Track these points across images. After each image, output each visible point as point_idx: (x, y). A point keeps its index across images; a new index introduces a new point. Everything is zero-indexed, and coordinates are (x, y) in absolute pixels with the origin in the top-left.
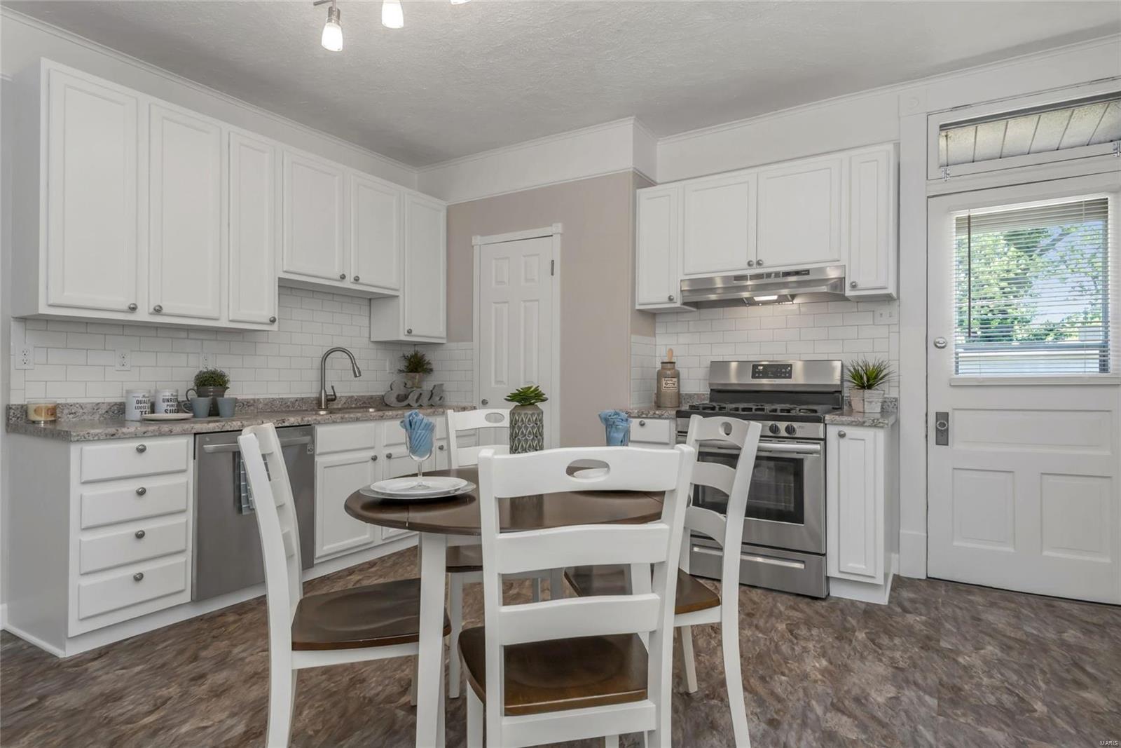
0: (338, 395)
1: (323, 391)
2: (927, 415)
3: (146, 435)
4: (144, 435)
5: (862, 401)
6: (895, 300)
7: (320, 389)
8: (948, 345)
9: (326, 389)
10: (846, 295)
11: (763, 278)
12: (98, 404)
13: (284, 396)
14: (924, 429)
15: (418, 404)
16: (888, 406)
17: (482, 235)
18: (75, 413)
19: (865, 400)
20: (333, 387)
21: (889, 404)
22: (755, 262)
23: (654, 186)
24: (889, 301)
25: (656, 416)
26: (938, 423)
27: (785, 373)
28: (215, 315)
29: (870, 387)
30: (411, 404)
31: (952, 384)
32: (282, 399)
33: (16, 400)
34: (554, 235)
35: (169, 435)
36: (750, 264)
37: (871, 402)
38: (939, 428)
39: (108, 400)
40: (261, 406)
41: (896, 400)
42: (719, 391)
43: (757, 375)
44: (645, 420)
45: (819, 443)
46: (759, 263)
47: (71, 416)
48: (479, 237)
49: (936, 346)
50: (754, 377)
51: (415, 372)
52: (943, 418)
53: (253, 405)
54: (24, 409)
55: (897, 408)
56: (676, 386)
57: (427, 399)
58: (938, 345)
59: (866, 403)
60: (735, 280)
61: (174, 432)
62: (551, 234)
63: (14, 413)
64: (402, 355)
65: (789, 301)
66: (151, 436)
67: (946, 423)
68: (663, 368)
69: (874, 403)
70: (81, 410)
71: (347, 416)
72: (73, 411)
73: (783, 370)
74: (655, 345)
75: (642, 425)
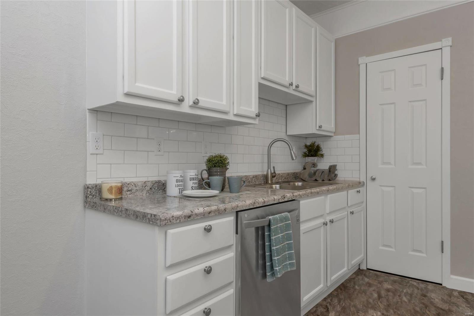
0: (276, 172)
1: (269, 170)
3: (210, 215)
7: (267, 169)
12: (145, 182)
18: (131, 190)
20: (274, 168)
30: (317, 180)
32: (246, 176)
33: (91, 181)
34: (443, 48)
39: (150, 179)
47: (129, 193)
48: (364, 58)
51: (315, 156)
54: (98, 189)
57: (327, 176)
61: (227, 211)
62: (440, 47)
63: (90, 192)
66: (213, 216)
70: (135, 188)
71: (313, 191)
72: (130, 189)
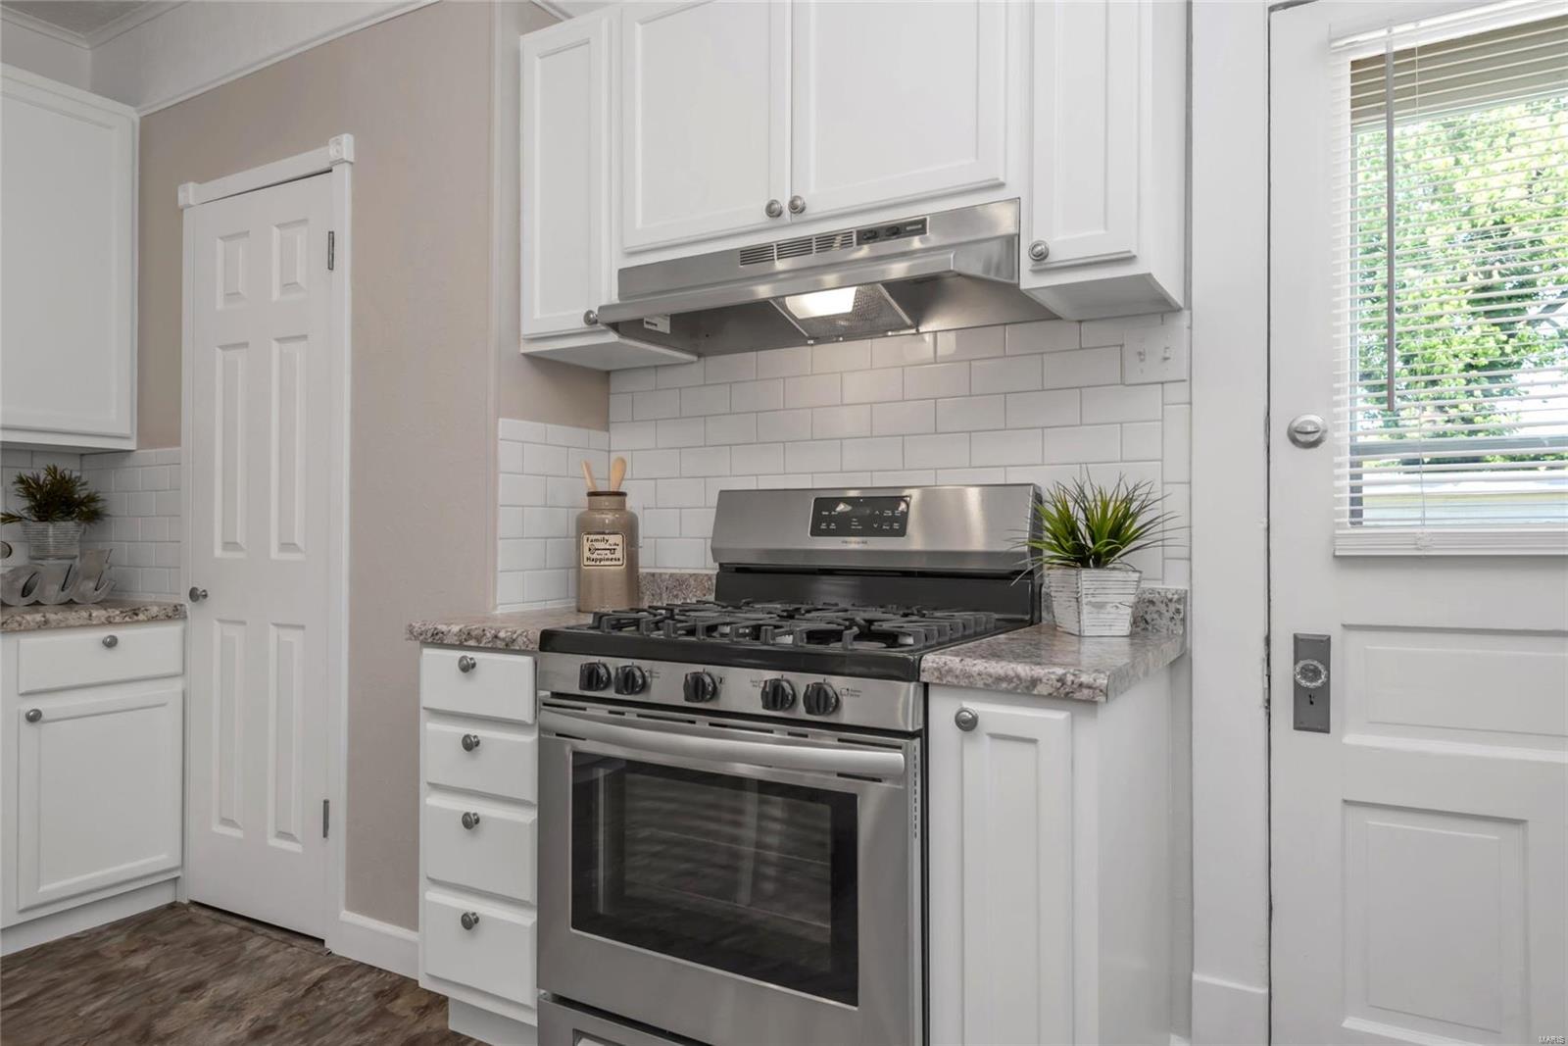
2: (1268, 641)
5: (1074, 603)
6: (1179, 310)
8: (1328, 436)
10: (1023, 286)
11: (810, 251)
14: (1260, 685)
15: (64, 596)
16: (1159, 612)
17: (201, 179)
19: (1084, 600)
21: (1163, 608)
22: (785, 204)
23: (558, 20)
24: (1162, 314)
25: (500, 644)
26: (1298, 669)
27: (893, 519)
29: (1100, 561)
31: (1337, 553)
34: (334, 168)
36: (773, 212)
37: (1100, 606)
38: (1304, 683)
41: (1183, 599)
42: (743, 570)
43: (823, 526)
44: (477, 656)
45: (899, 747)
46: (796, 208)
48: (191, 186)
49: (1294, 441)
50: (816, 531)
52: (1313, 651)
55: (1183, 620)
56: (619, 554)
57: (57, 587)
58: (1301, 438)
59: (1085, 609)
60: (743, 262)
62: (326, 166)
64: (15, 479)
65: (910, 327)
67: (1321, 667)
68: (591, 508)
69: (1109, 608)
73: (888, 513)
74: (609, 451)
75: (467, 667)
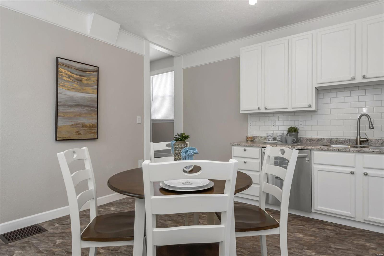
3: (247, 146)
4: (246, 146)
7: (357, 135)
9: (360, 135)
13: (338, 138)
20: (366, 134)
28: (286, 107)
35: (253, 147)
40: (325, 141)
53: (321, 141)
61: (254, 146)
66: (248, 146)
